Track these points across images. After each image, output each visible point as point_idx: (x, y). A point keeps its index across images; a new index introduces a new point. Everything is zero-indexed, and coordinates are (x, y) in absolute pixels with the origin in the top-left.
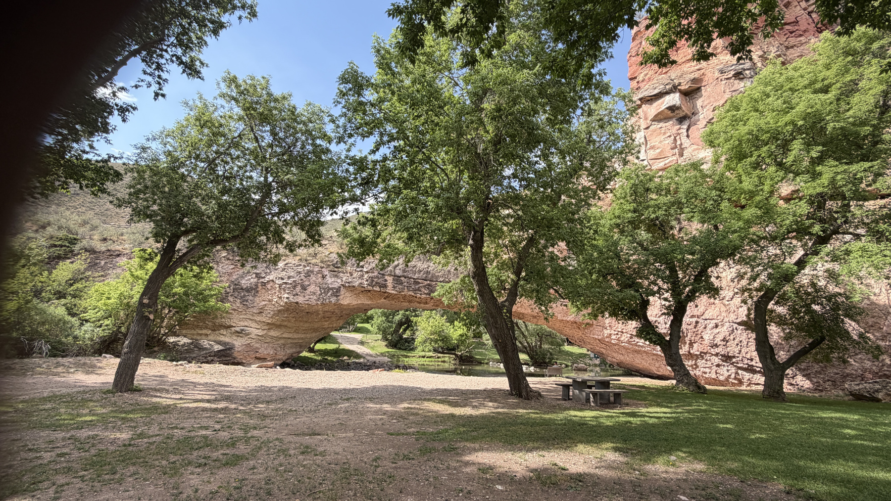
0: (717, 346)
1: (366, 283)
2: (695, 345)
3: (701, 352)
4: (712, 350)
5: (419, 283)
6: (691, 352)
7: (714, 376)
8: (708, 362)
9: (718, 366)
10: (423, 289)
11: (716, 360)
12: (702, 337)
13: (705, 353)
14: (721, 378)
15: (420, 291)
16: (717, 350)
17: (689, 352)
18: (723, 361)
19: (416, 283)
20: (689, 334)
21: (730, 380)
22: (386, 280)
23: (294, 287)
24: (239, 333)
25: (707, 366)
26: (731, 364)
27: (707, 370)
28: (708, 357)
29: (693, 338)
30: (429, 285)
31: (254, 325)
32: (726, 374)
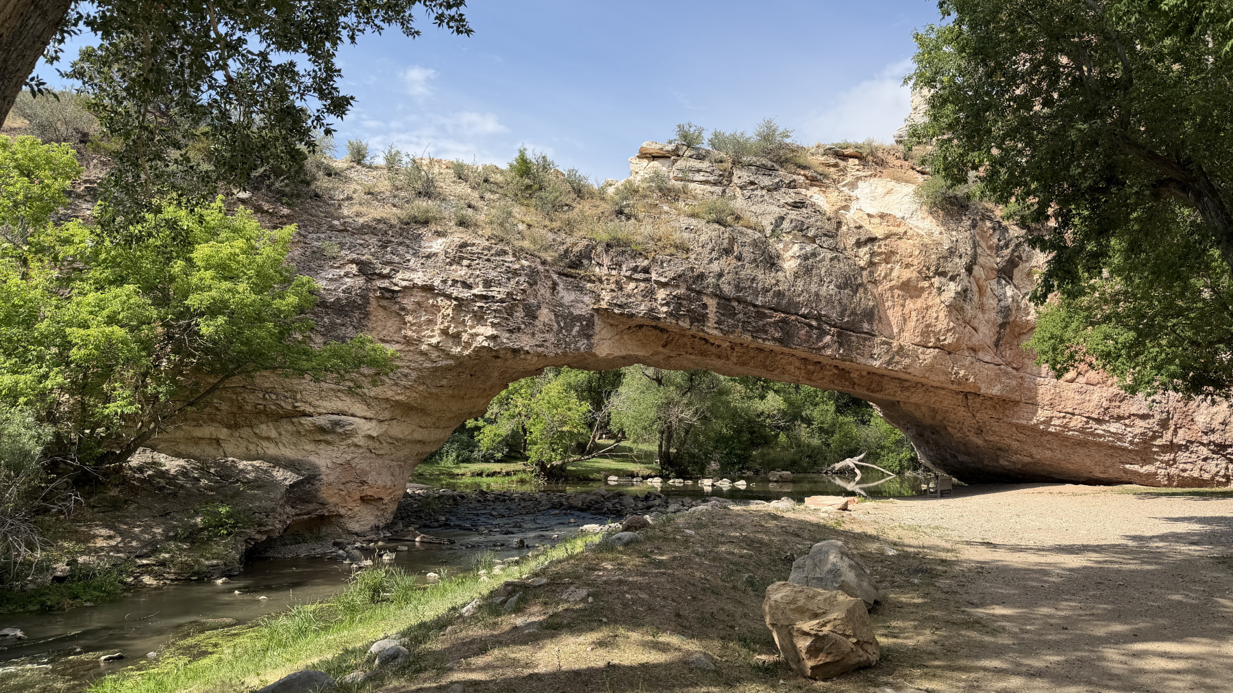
0: (1213, 431)
1: (665, 309)
2: (1181, 432)
3: (1188, 441)
4: (1205, 437)
5: (765, 316)
6: (1175, 441)
7: (1196, 474)
8: (1193, 456)
9: (1205, 459)
10: (772, 330)
11: (1204, 452)
12: (1192, 420)
13: (1192, 443)
14: (1206, 476)
15: (766, 332)
16: (1212, 438)
17: (1171, 442)
18: (1214, 452)
19: (761, 316)
20: (1176, 417)
21: (1217, 478)
22: (705, 306)
23: (510, 311)
24: (327, 433)
25: (1190, 460)
26: (1223, 455)
27: (1189, 466)
28: (1194, 448)
29: (1180, 422)
30: (783, 321)
31: (359, 408)
32: (1214, 470)
